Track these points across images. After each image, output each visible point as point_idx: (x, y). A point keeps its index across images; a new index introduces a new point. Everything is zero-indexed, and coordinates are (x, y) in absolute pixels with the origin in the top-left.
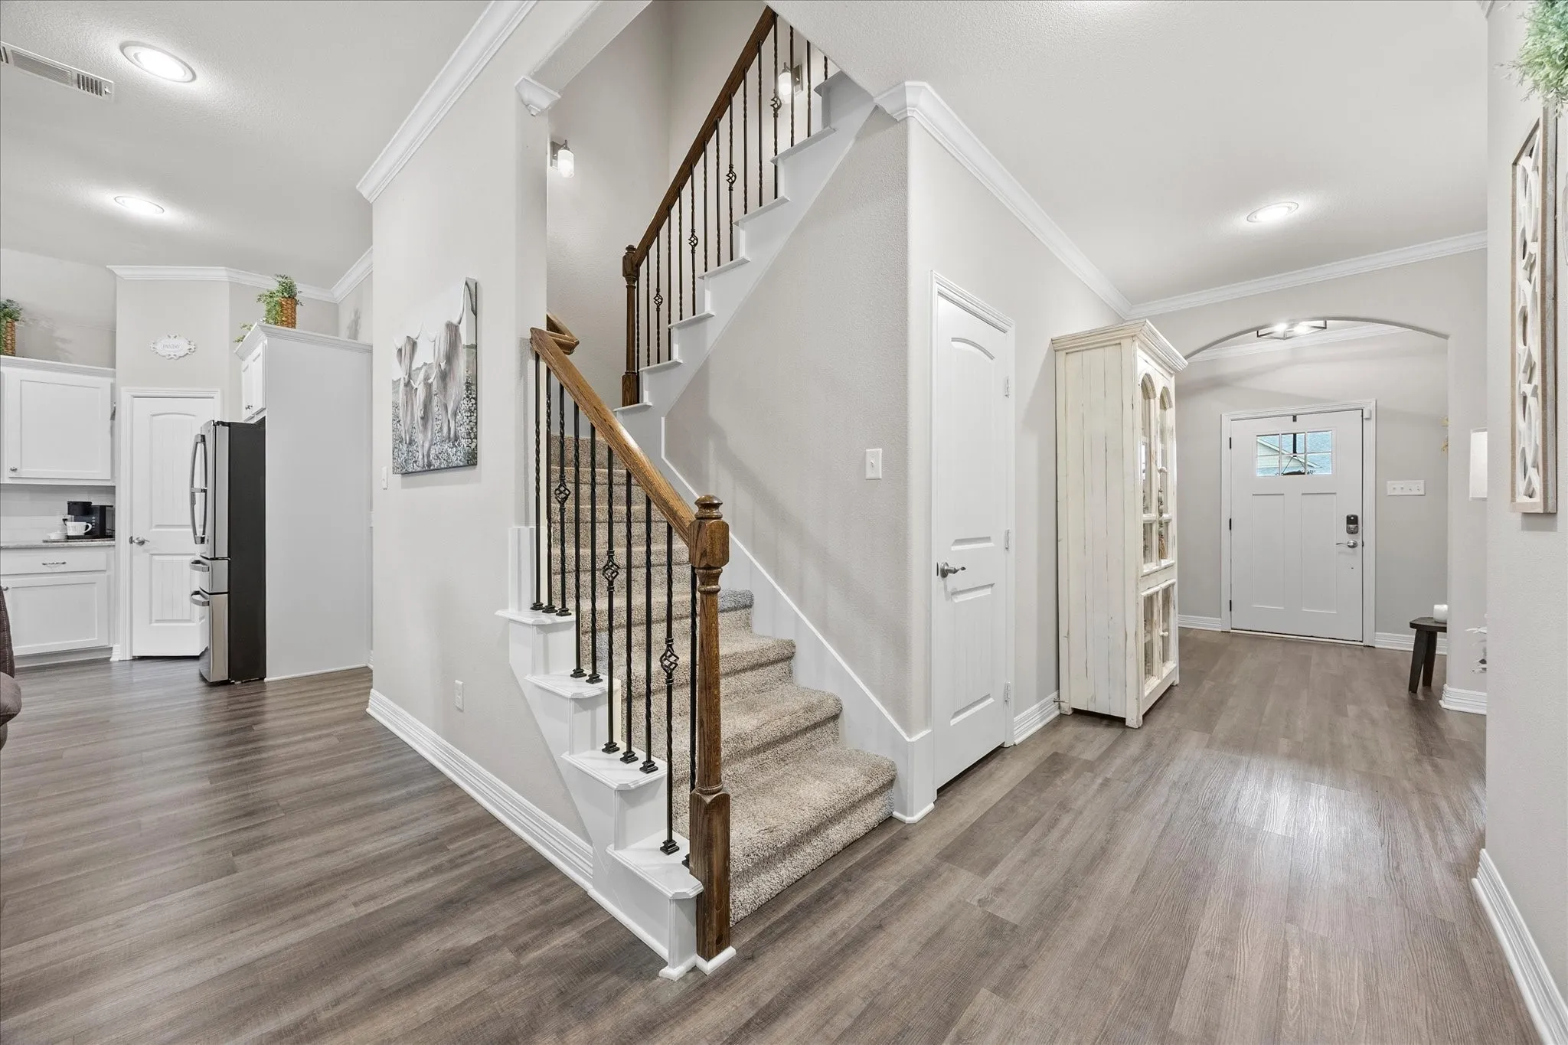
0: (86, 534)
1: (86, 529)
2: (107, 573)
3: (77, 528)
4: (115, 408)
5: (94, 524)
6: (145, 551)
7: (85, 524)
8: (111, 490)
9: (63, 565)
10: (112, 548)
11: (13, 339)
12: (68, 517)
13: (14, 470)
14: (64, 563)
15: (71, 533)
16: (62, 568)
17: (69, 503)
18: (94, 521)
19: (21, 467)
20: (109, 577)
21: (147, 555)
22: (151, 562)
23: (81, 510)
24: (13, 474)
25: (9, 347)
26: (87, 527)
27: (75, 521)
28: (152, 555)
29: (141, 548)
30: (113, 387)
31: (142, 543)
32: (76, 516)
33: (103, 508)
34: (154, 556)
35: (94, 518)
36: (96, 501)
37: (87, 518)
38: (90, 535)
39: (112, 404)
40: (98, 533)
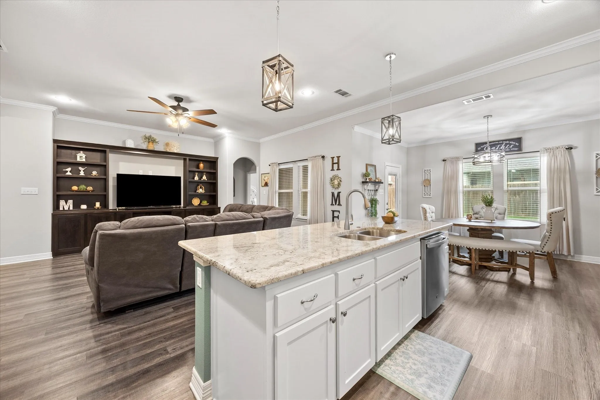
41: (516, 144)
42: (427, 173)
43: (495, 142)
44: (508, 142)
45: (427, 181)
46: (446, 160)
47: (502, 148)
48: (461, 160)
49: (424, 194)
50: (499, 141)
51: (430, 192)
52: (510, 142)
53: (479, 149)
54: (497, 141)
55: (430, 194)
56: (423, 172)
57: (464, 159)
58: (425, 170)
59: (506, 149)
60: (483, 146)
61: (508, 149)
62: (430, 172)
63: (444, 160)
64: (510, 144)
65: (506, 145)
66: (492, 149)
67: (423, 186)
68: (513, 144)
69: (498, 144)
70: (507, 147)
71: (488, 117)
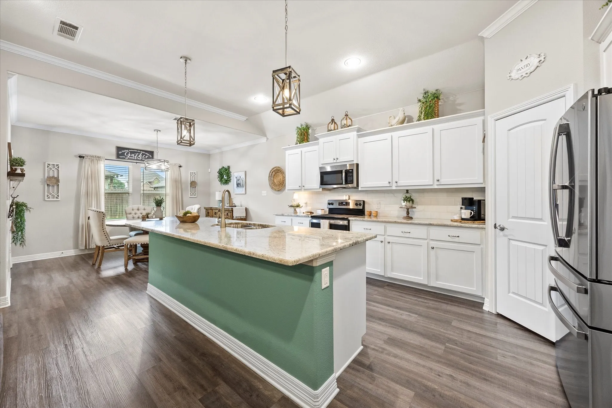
0: (471, 217)
1: (471, 215)
2: (481, 246)
3: (467, 213)
4: (485, 134)
5: (474, 211)
6: (505, 236)
7: (470, 211)
8: (482, 190)
9: (458, 238)
10: (483, 230)
11: (438, 110)
12: (463, 207)
13: (438, 181)
14: (458, 237)
15: (463, 217)
16: (457, 240)
17: (462, 198)
18: (475, 210)
19: (441, 179)
20: (482, 248)
21: (506, 239)
22: (509, 243)
23: (468, 203)
24: (438, 183)
25: (436, 114)
26: (471, 213)
27: (466, 209)
28: (510, 239)
29: (501, 233)
30: (484, 122)
31: (502, 229)
32: (466, 206)
33: (479, 201)
34: (510, 240)
35: (474, 208)
36: (476, 198)
37: (471, 208)
38: (473, 218)
39: (483, 132)
40: (477, 218)
41: (150, 156)
42: (53, 169)
43: (134, 150)
44: (144, 153)
45: (53, 179)
46: (84, 157)
47: (139, 156)
48: (103, 160)
49: (47, 196)
50: (137, 150)
51: (58, 193)
52: (146, 153)
53: (120, 153)
54: (136, 150)
55: (58, 196)
56: (46, 167)
57: (105, 159)
58: (49, 164)
59: (143, 158)
60: (124, 151)
61: (144, 158)
62: (58, 167)
63: (80, 157)
64: (146, 155)
65: (143, 154)
66: (132, 155)
67: (46, 185)
68: (148, 156)
69: (137, 152)
70: (143, 157)
71: (157, 131)
